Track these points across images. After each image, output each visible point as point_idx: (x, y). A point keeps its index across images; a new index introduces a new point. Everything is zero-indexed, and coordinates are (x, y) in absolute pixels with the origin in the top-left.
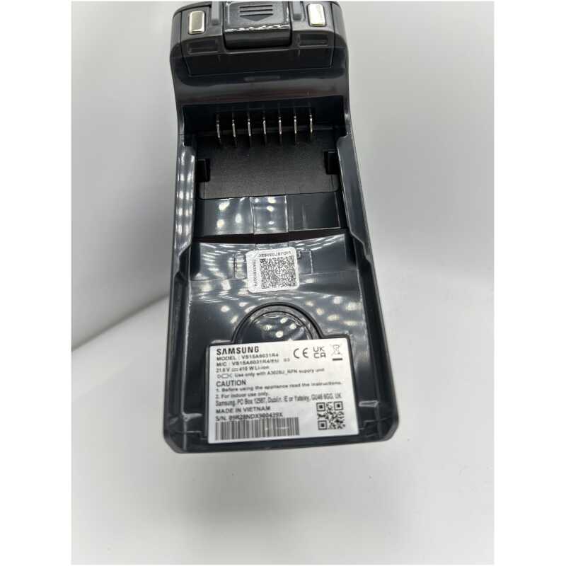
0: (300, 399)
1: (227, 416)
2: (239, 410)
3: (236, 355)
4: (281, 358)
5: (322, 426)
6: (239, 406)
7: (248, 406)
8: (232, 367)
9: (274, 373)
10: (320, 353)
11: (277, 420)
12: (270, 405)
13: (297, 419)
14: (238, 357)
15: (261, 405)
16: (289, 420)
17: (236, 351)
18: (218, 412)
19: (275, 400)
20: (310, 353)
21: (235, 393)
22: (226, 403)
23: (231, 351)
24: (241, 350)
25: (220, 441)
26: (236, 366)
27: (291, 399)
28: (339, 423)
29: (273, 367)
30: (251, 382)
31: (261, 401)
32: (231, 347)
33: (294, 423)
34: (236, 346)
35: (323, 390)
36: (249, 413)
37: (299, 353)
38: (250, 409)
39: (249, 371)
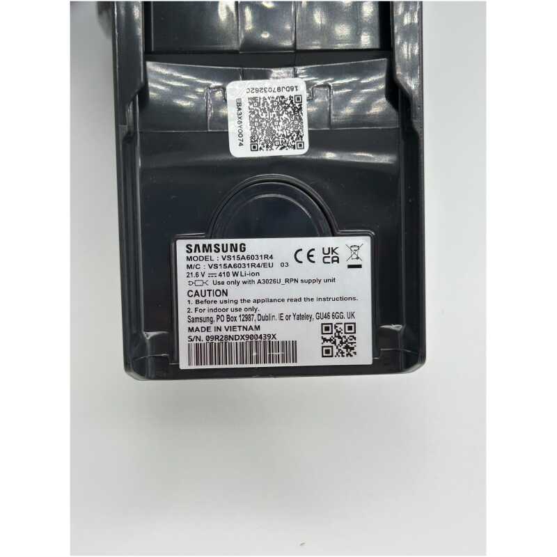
0: (300, 317)
1: (203, 335)
2: (219, 329)
3: (213, 254)
4: (276, 261)
5: (327, 353)
6: (219, 324)
7: (231, 324)
8: (208, 271)
9: (266, 281)
10: (331, 256)
11: (269, 343)
12: (261, 323)
13: (295, 343)
14: (217, 257)
15: (247, 324)
16: (285, 343)
17: (213, 248)
18: (191, 330)
19: (266, 318)
20: (318, 256)
21: (213, 306)
22: (201, 320)
23: (207, 248)
24: (220, 247)
25: (194, 367)
26: (213, 271)
27: (288, 317)
28: (349, 349)
29: (265, 273)
30: (234, 292)
31: (248, 318)
32: (207, 242)
33: (290, 348)
34: (213, 242)
35: (332, 307)
36: (232, 333)
37: (302, 256)
38: (233, 328)
39: (232, 278)
